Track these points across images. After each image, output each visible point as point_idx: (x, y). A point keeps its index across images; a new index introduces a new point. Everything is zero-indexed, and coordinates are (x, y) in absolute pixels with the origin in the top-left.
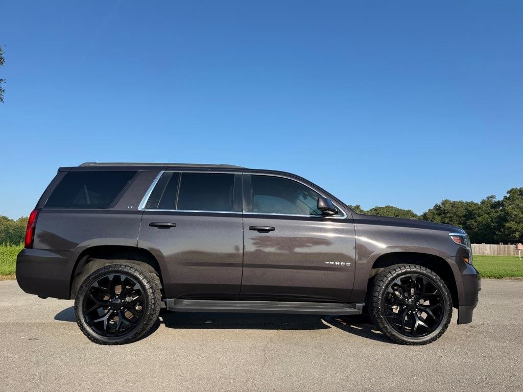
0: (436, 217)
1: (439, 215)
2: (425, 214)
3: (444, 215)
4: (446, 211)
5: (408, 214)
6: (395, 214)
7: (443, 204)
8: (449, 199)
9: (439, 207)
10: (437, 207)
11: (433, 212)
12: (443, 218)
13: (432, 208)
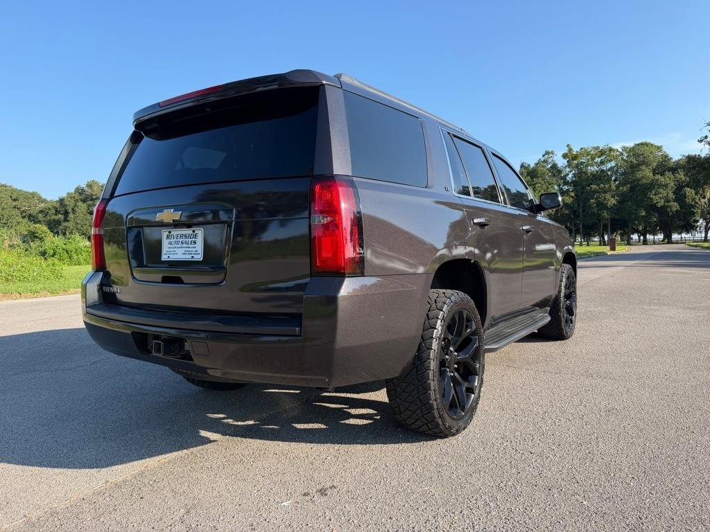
0: (80, 203)
1: (84, 201)
2: (61, 201)
3: (91, 202)
4: (95, 197)
5: (34, 197)
6: (11, 197)
7: (89, 186)
8: (96, 180)
9: (83, 190)
10: (80, 191)
11: (74, 197)
12: (89, 206)
13: (72, 191)
